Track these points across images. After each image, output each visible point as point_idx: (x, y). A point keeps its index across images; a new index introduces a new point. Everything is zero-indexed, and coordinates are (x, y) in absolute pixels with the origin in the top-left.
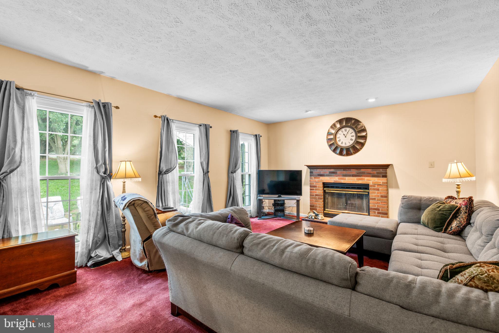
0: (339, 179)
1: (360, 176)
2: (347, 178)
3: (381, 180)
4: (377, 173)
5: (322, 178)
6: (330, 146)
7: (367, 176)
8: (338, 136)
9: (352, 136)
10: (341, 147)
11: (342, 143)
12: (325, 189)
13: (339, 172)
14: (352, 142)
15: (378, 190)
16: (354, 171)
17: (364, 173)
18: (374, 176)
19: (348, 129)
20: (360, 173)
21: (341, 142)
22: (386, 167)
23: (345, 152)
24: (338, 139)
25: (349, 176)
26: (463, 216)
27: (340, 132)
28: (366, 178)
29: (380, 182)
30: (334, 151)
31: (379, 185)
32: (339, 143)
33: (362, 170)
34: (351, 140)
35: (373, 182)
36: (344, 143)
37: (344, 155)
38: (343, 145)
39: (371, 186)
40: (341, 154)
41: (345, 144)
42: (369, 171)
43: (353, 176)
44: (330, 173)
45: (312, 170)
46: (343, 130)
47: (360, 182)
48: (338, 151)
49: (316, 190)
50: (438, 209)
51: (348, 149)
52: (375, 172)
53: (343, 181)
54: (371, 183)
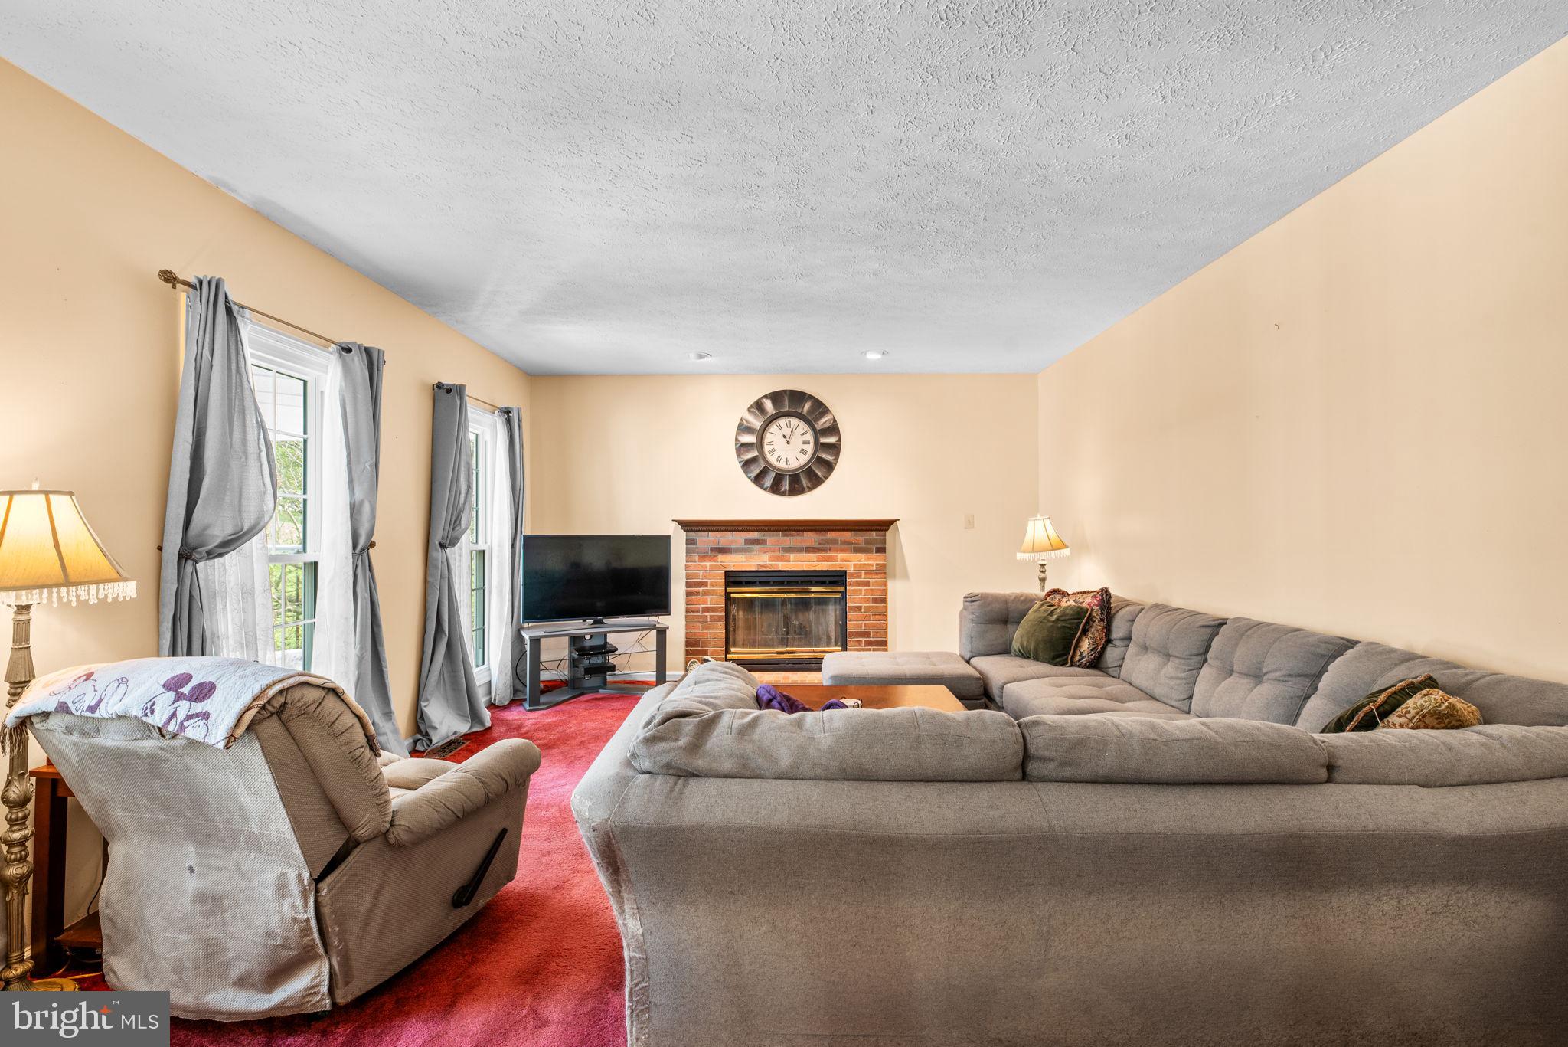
0: (772, 559)
1: (824, 550)
2: (792, 556)
3: (871, 560)
4: (867, 542)
5: (722, 558)
6: (747, 465)
7: (842, 551)
8: (768, 437)
9: (805, 443)
10: (779, 469)
11: (779, 459)
12: (729, 590)
13: (771, 539)
14: (804, 459)
15: (867, 584)
16: (810, 538)
17: (835, 542)
18: (857, 550)
19: (794, 421)
20: (827, 542)
21: (776, 456)
22: (885, 526)
23: (786, 485)
24: (767, 448)
25: (800, 550)
26: (1098, 626)
27: (773, 428)
28: (840, 555)
29: (872, 565)
30: (758, 480)
31: (869, 572)
32: (772, 459)
33: (831, 535)
34: (803, 452)
35: (855, 565)
36: (784, 460)
37: (784, 494)
38: (782, 465)
39: (852, 575)
40: (775, 489)
41: (788, 462)
42: (848, 535)
43: (809, 550)
44: (748, 542)
45: (693, 536)
46: (782, 422)
47: (825, 566)
48: (768, 482)
49: (705, 593)
50: (1053, 618)
51: (795, 478)
52: (860, 538)
53: (782, 566)
54: (851, 570)
